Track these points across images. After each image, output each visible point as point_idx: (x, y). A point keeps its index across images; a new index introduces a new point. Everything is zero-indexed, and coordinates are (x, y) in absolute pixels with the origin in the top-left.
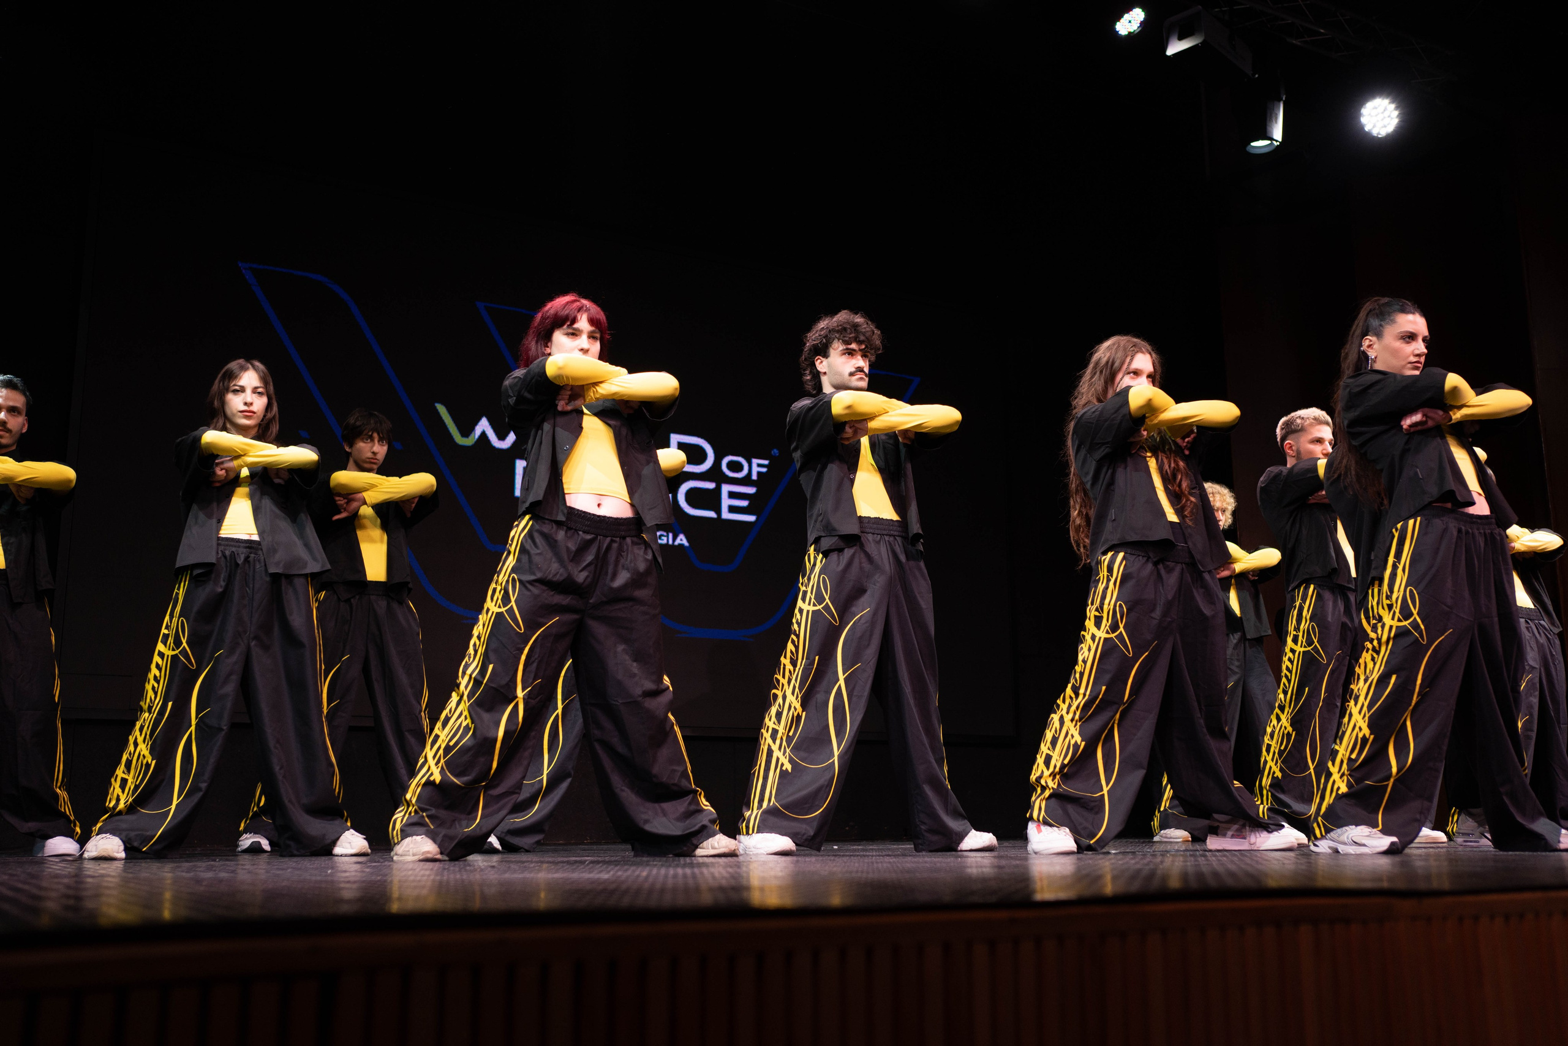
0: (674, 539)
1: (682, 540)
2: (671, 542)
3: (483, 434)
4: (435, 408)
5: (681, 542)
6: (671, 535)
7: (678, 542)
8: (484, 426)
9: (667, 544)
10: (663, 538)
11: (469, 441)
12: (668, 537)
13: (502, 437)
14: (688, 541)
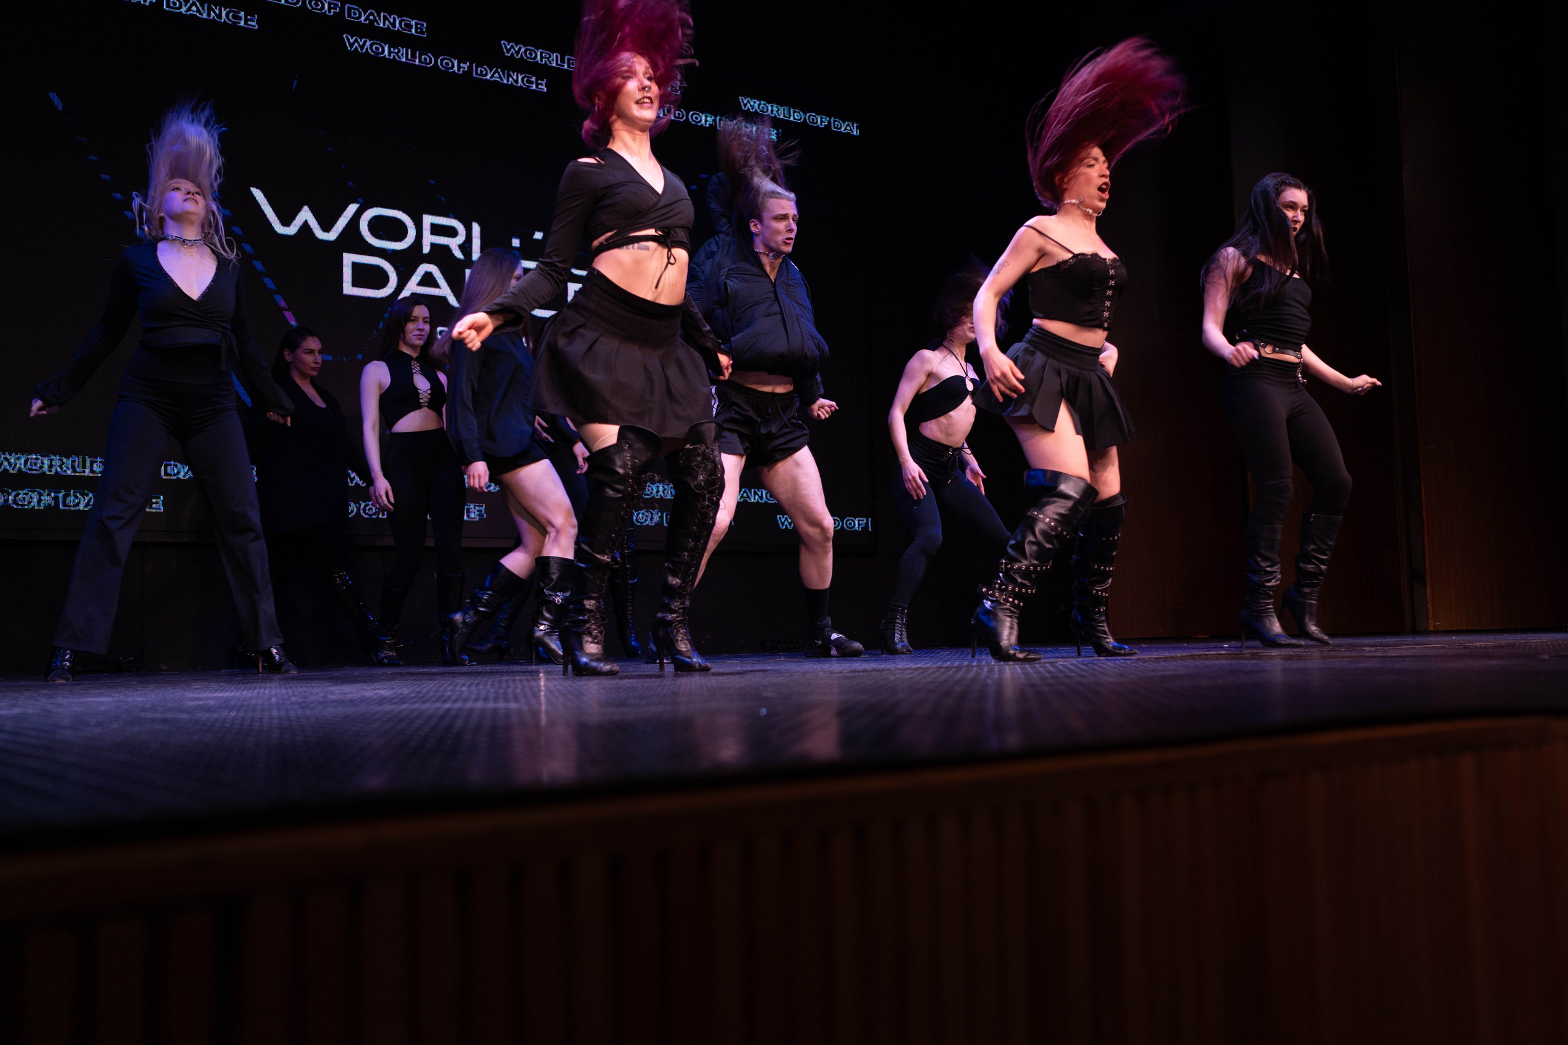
3: (306, 224)
4: (251, 192)
8: (305, 215)
11: (292, 230)
13: (327, 227)
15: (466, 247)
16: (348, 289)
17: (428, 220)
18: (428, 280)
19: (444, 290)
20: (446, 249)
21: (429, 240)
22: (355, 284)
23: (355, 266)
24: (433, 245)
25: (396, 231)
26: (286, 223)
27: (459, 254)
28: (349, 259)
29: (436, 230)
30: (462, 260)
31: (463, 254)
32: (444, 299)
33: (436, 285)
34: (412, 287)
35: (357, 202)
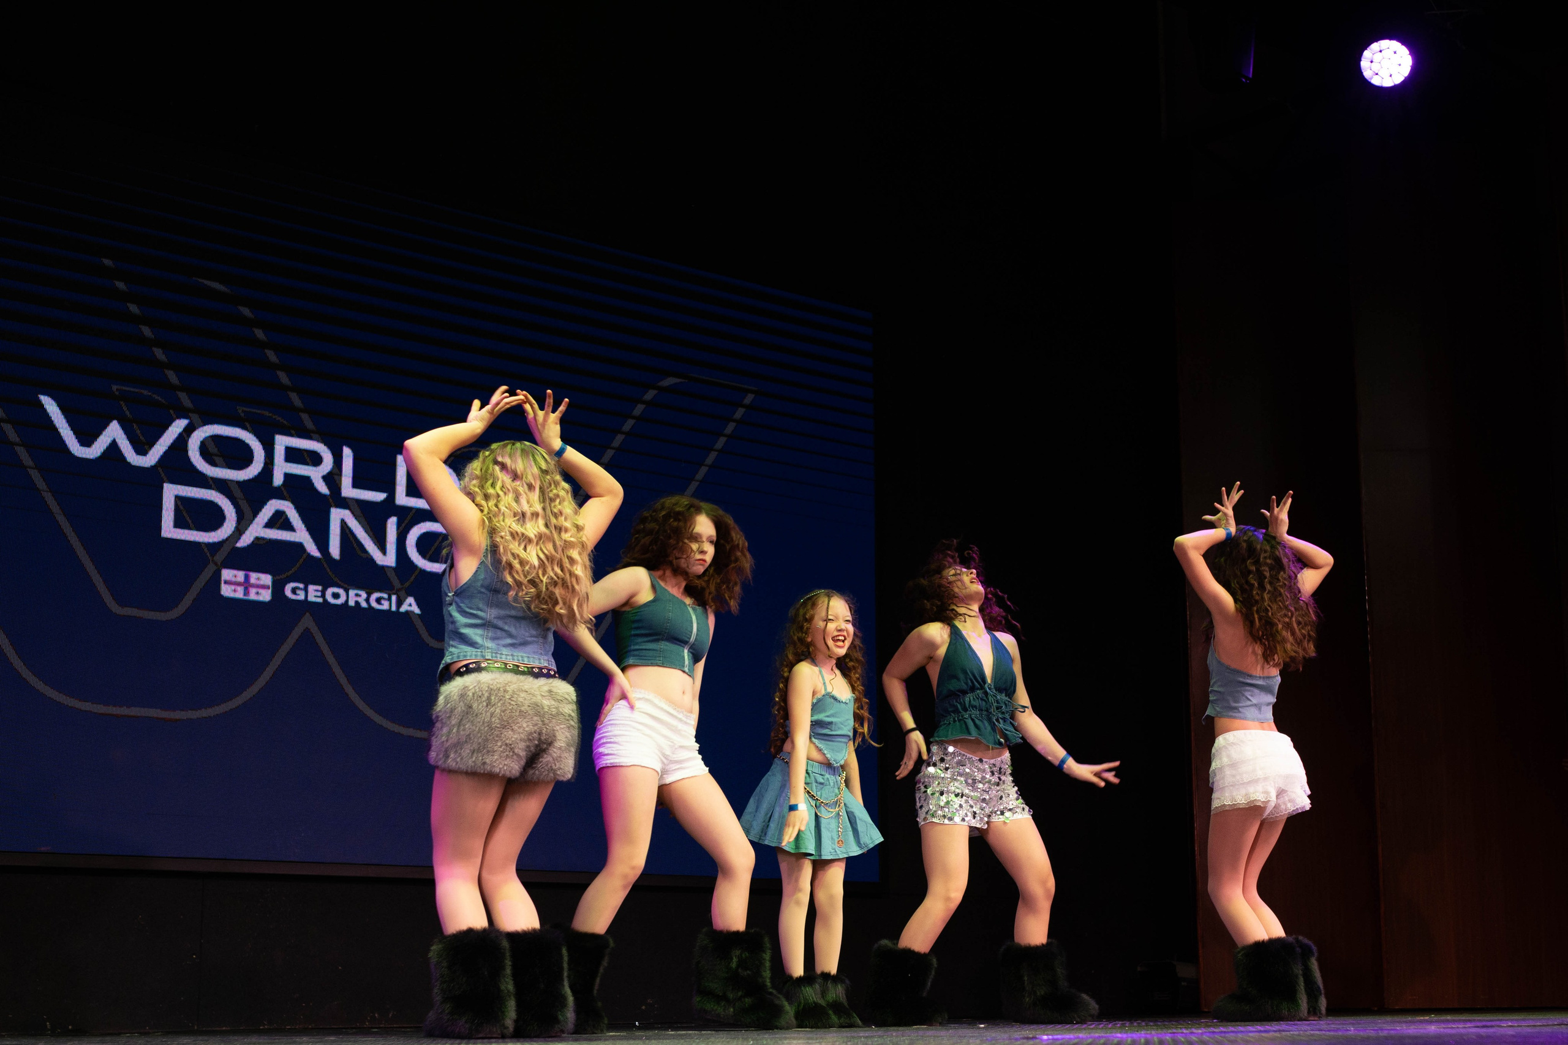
0: (400, 603)
1: (411, 605)
2: (394, 608)
3: (114, 446)
4: (39, 401)
5: (409, 609)
6: (394, 598)
7: (403, 609)
8: (114, 432)
9: (389, 611)
10: (383, 602)
11: (93, 451)
12: (389, 599)
13: (141, 449)
14: (421, 610)
15: (334, 479)
16: (168, 529)
17: (282, 442)
18: (279, 521)
19: (301, 535)
20: (307, 480)
21: (282, 469)
22: (179, 523)
23: (179, 499)
24: (287, 476)
25: (239, 456)
26: (86, 440)
27: (322, 488)
28: (170, 492)
29: (293, 455)
30: (325, 496)
31: (329, 488)
32: (300, 546)
33: (288, 526)
34: (257, 530)
35: (185, 417)
